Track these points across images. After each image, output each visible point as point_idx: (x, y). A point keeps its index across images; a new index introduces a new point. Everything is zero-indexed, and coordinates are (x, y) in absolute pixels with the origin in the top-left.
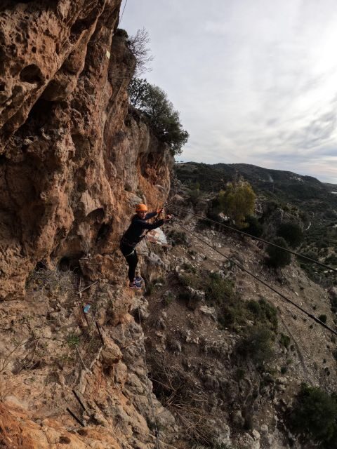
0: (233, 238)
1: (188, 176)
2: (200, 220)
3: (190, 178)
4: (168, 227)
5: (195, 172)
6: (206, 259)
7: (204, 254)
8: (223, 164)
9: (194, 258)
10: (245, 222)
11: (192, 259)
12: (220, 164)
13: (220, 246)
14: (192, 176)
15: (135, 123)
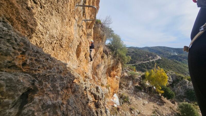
0: (155, 97)
1: (130, 54)
2: (136, 86)
3: (131, 55)
4: (120, 91)
5: (133, 52)
6: (139, 113)
7: (138, 109)
8: (148, 47)
9: (133, 112)
10: (161, 90)
11: (132, 113)
12: (146, 47)
13: (147, 103)
14: (132, 54)
15: (106, 56)
